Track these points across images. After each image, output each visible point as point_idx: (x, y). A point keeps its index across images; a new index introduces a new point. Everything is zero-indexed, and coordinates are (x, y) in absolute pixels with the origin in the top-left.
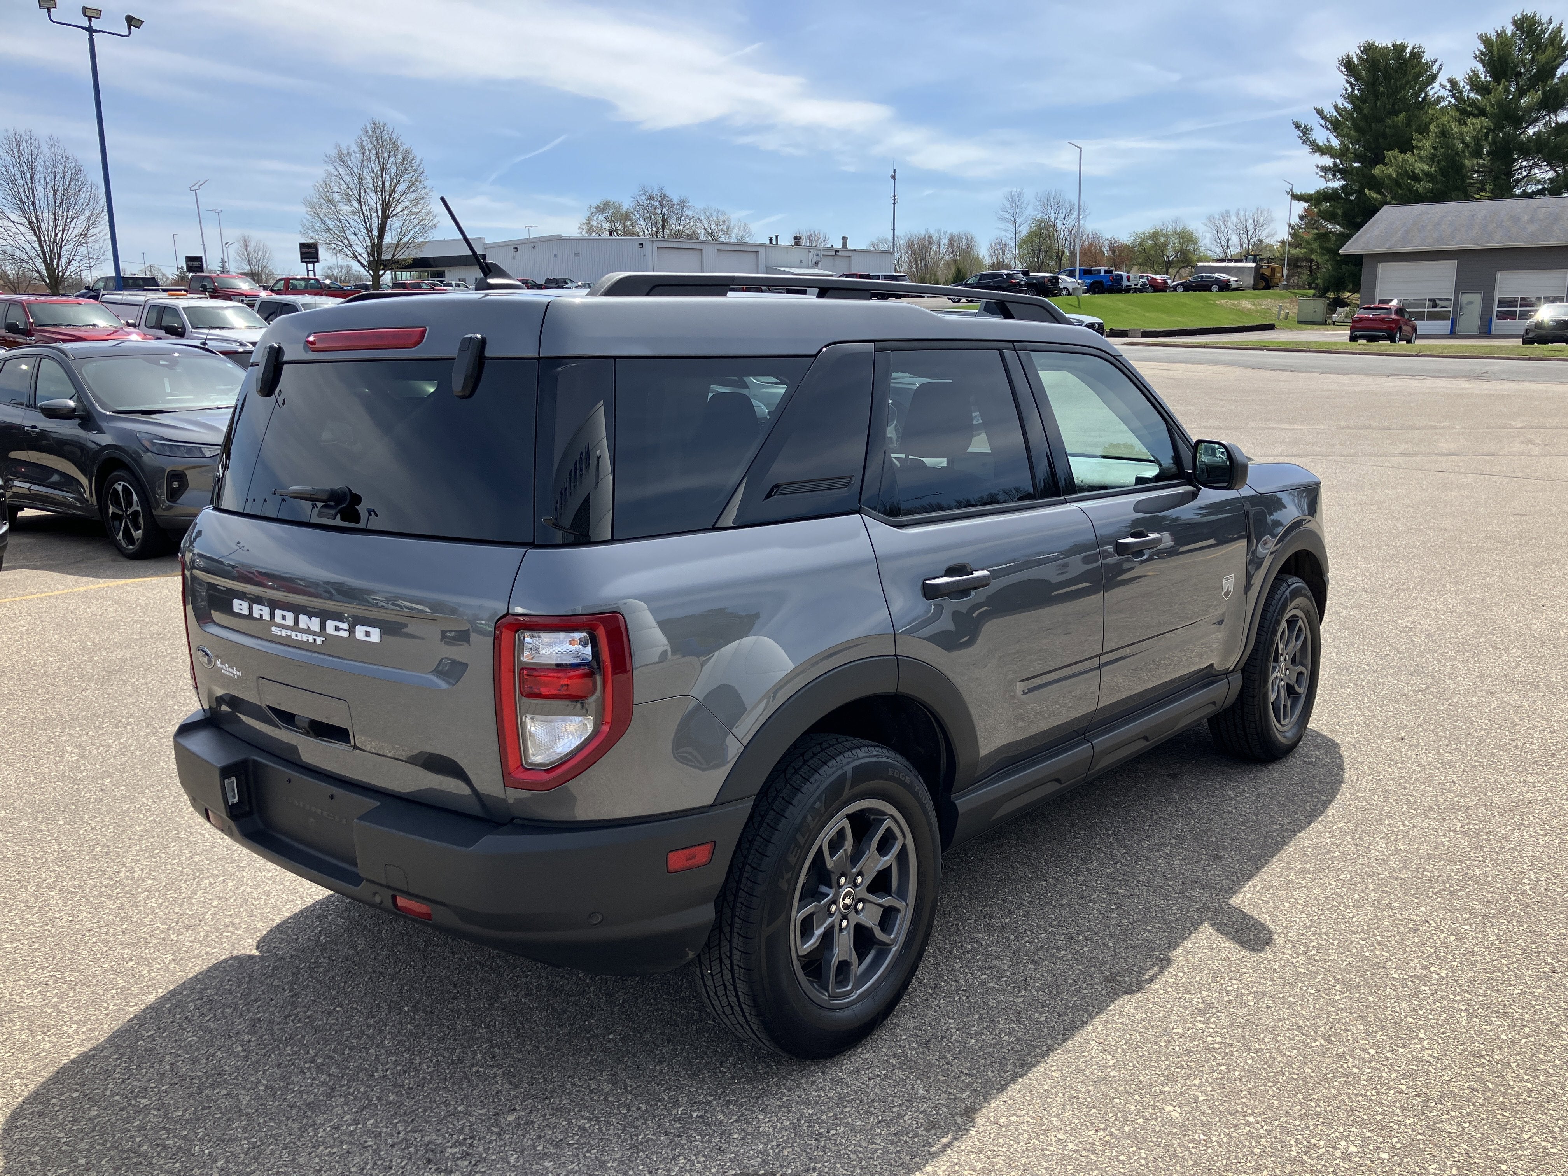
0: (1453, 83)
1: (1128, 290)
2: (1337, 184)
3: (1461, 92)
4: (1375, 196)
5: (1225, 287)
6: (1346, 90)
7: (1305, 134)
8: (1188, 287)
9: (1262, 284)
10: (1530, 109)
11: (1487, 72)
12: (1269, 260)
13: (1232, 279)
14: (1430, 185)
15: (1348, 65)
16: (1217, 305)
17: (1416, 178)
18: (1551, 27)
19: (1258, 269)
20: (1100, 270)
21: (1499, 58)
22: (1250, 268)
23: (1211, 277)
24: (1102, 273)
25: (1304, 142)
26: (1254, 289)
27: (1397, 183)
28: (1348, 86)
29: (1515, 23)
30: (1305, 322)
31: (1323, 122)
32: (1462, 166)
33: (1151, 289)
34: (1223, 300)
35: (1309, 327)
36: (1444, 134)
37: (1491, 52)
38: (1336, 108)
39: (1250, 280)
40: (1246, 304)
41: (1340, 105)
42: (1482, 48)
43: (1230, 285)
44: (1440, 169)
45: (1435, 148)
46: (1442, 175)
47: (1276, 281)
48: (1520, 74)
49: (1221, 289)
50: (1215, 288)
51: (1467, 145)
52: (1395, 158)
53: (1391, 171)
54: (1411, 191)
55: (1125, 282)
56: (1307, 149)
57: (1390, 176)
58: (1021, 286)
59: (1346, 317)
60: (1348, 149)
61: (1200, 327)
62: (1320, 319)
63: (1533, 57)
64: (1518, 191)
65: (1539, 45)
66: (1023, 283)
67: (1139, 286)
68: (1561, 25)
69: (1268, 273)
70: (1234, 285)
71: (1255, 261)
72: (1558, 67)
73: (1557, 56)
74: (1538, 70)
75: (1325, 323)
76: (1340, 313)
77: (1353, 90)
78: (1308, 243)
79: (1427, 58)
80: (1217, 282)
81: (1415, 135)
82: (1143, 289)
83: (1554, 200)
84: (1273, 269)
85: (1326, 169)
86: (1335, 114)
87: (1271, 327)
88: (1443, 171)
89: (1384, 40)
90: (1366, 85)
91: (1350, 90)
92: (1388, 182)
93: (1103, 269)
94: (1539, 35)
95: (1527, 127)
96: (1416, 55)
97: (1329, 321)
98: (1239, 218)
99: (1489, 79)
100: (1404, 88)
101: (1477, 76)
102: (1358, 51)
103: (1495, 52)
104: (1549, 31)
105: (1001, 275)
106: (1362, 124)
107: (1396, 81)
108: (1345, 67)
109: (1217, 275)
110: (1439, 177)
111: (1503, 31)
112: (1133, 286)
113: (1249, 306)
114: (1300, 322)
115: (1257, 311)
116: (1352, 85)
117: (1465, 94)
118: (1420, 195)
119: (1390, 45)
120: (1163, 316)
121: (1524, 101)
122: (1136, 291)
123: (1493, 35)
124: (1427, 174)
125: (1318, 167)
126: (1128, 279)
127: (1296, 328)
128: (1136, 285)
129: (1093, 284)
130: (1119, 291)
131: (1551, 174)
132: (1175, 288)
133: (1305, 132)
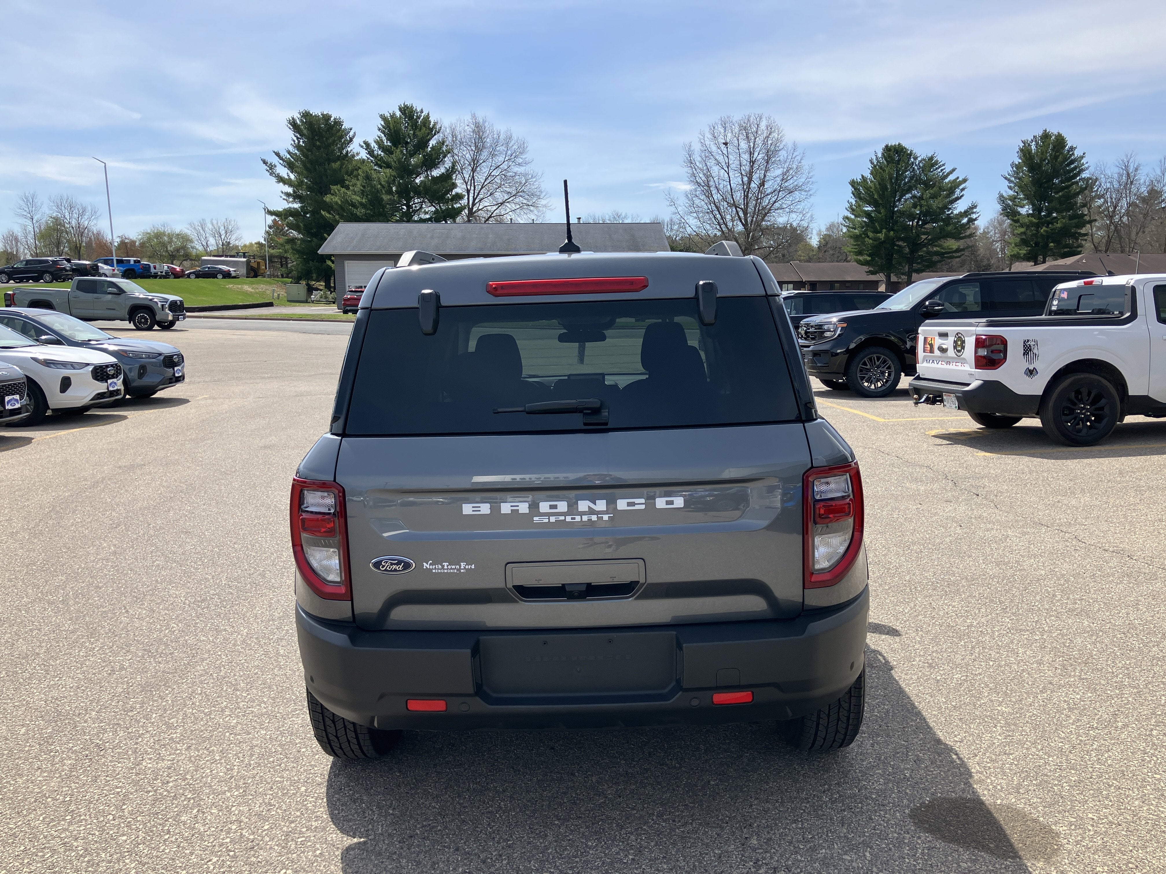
0: (367, 145)
1: (155, 276)
2: (297, 206)
3: (373, 151)
4: (328, 215)
5: (227, 275)
6: (294, 141)
7: (271, 169)
8: (199, 275)
9: (252, 274)
10: (416, 166)
11: (388, 139)
12: (254, 257)
13: (231, 269)
14: (363, 210)
15: (293, 124)
16: (227, 288)
17: (354, 205)
18: (423, 115)
19: (248, 263)
20: (130, 260)
21: (395, 131)
22: (242, 262)
23: (216, 268)
24: (132, 263)
25: (271, 174)
26: (247, 277)
27: (341, 207)
28: (295, 139)
29: (400, 109)
30: (293, 301)
31: (281, 162)
32: (382, 200)
33: (172, 276)
34: (229, 284)
35: (298, 304)
36: (368, 178)
37: (388, 127)
38: (289, 152)
39: (243, 271)
40: (247, 288)
41: (291, 151)
42: (383, 123)
43: (231, 274)
44: (369, 200)
45: (364, 187)
46: (370, 204)
47: (262, 272)
48: (407, 143)
49: (224, 277)
50: (220, 276)
51: (383, 187)
52: (339, 191)
53: (336, 199)
54: (352, 214)
55: (153, 270)
56: (274, 180)
57: (337, 203)
58: (67, 271)
59: (321, 297)
60: (302, 182)
61: (223, 305)
62: (304, 299)
63: (414, 133)
64: (416, 218)
65: (416, 126)
66: (68, 268)
67: (164, 274)
68: (428, 114)
69: (255, 265)
70: (233, 274)
71: (244, 257)
72: (429, 140)
73: (428, 134)
74: (419, 141)
75: (306, 302)
76: (315, 295)
77: (299, 142)
78: (282, 245)
79: (345, 126)
80: (221, 271)
81: (346, 177)
82: (166, 276)
83: (437, 225)
84: (258, 263)
85: (288, 195)
86: (288, 156)
87: (270, 305)
88: (370, 202)
89: (316, 111)
90: (308, 138)
91: (296, 142)
92: (335, 207)
93: (132, 259)
94: (416, 119)
95: (416, 178)
96: (338, 123)
97: (309, 300)
98: (213, 225)
99: (389, 144)
100: (333, 145)
101: (382, 140)
102: (299, 116)
103: (392, 127)
104: (422, 118)
105: (47, 261)
106: (309, 165)
107: (327, 139)
108: (292, 126)
109: (220, 266)
110: (368, 206)
111: (394, 114)
112: (159, 273)
113: (250, 289)
114: (289, 301)
115: (257, 293)
116: (298, 138)
117: (376, 152)
118: (358, 217)
119: (320, 114)
120: (192, 297)
121: (413, 161)
122: (161, 277)
123: (387, 115)
124: (361, 204)
125: (282, 192)
126: (155, 268)
127: (288, 305)
128: (162, 272)
129: (126, 271)
130: (149, 277)
131: (433, 209)
132: (189, 276)
133: (271, 168)
